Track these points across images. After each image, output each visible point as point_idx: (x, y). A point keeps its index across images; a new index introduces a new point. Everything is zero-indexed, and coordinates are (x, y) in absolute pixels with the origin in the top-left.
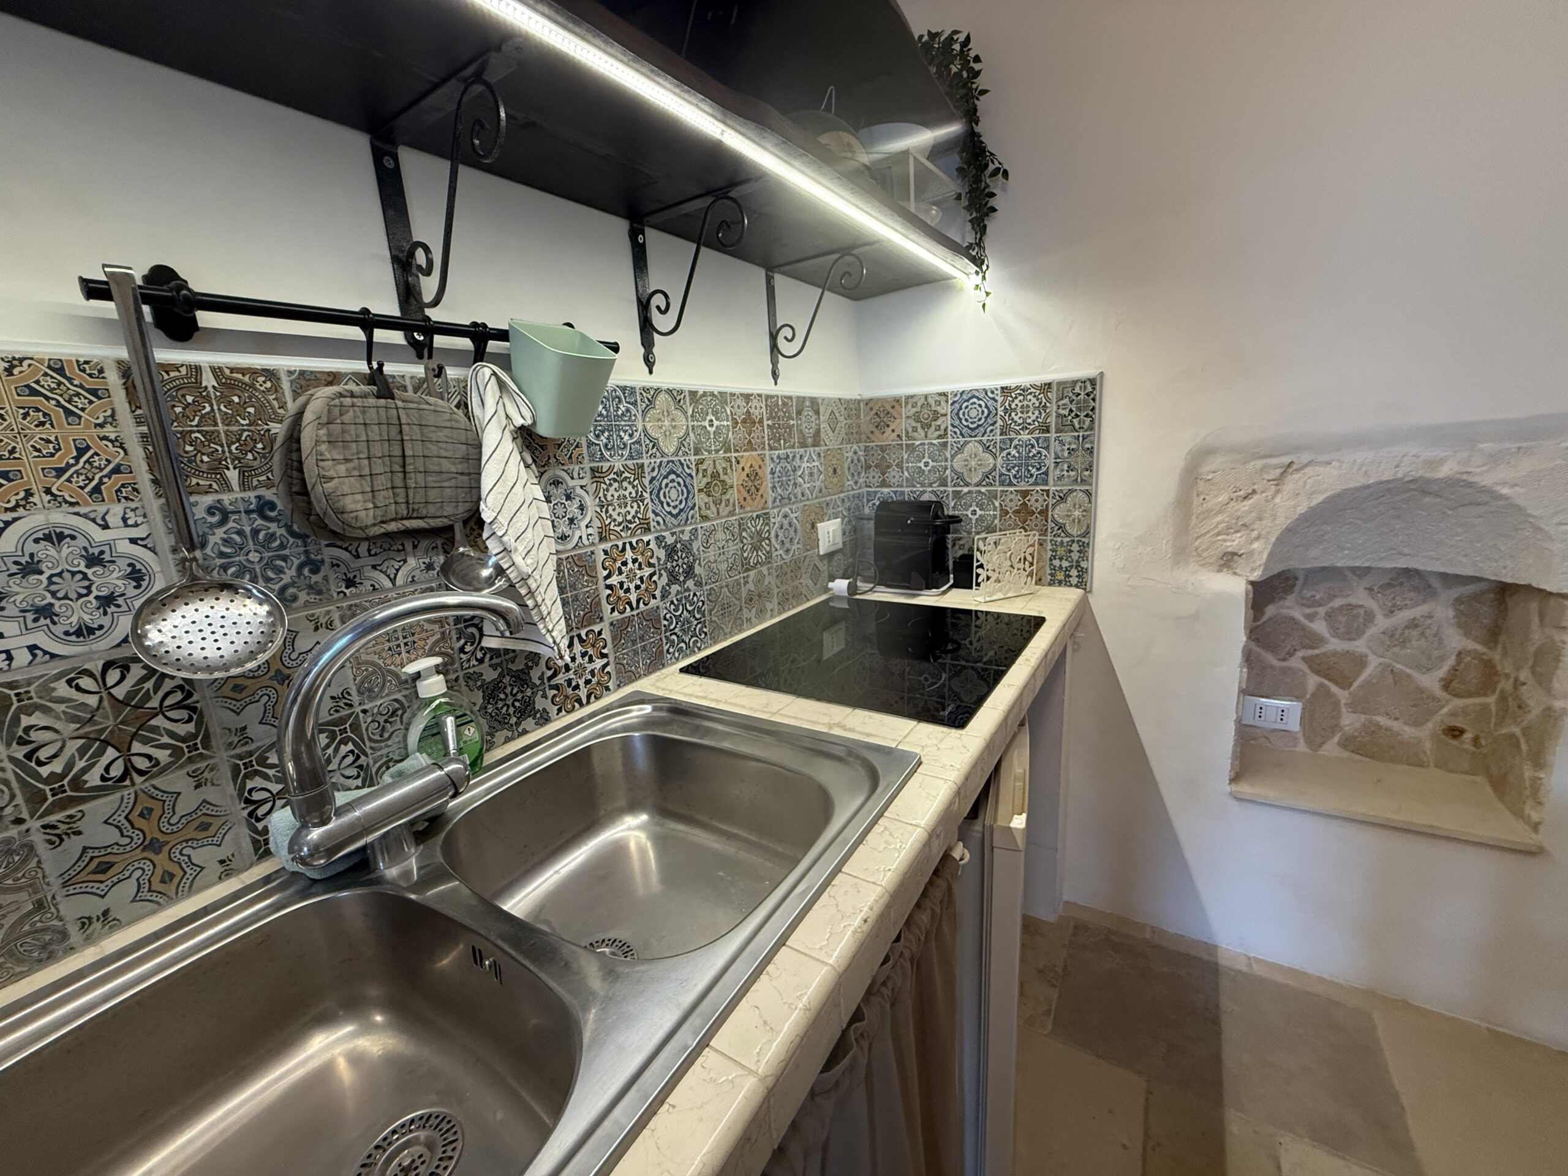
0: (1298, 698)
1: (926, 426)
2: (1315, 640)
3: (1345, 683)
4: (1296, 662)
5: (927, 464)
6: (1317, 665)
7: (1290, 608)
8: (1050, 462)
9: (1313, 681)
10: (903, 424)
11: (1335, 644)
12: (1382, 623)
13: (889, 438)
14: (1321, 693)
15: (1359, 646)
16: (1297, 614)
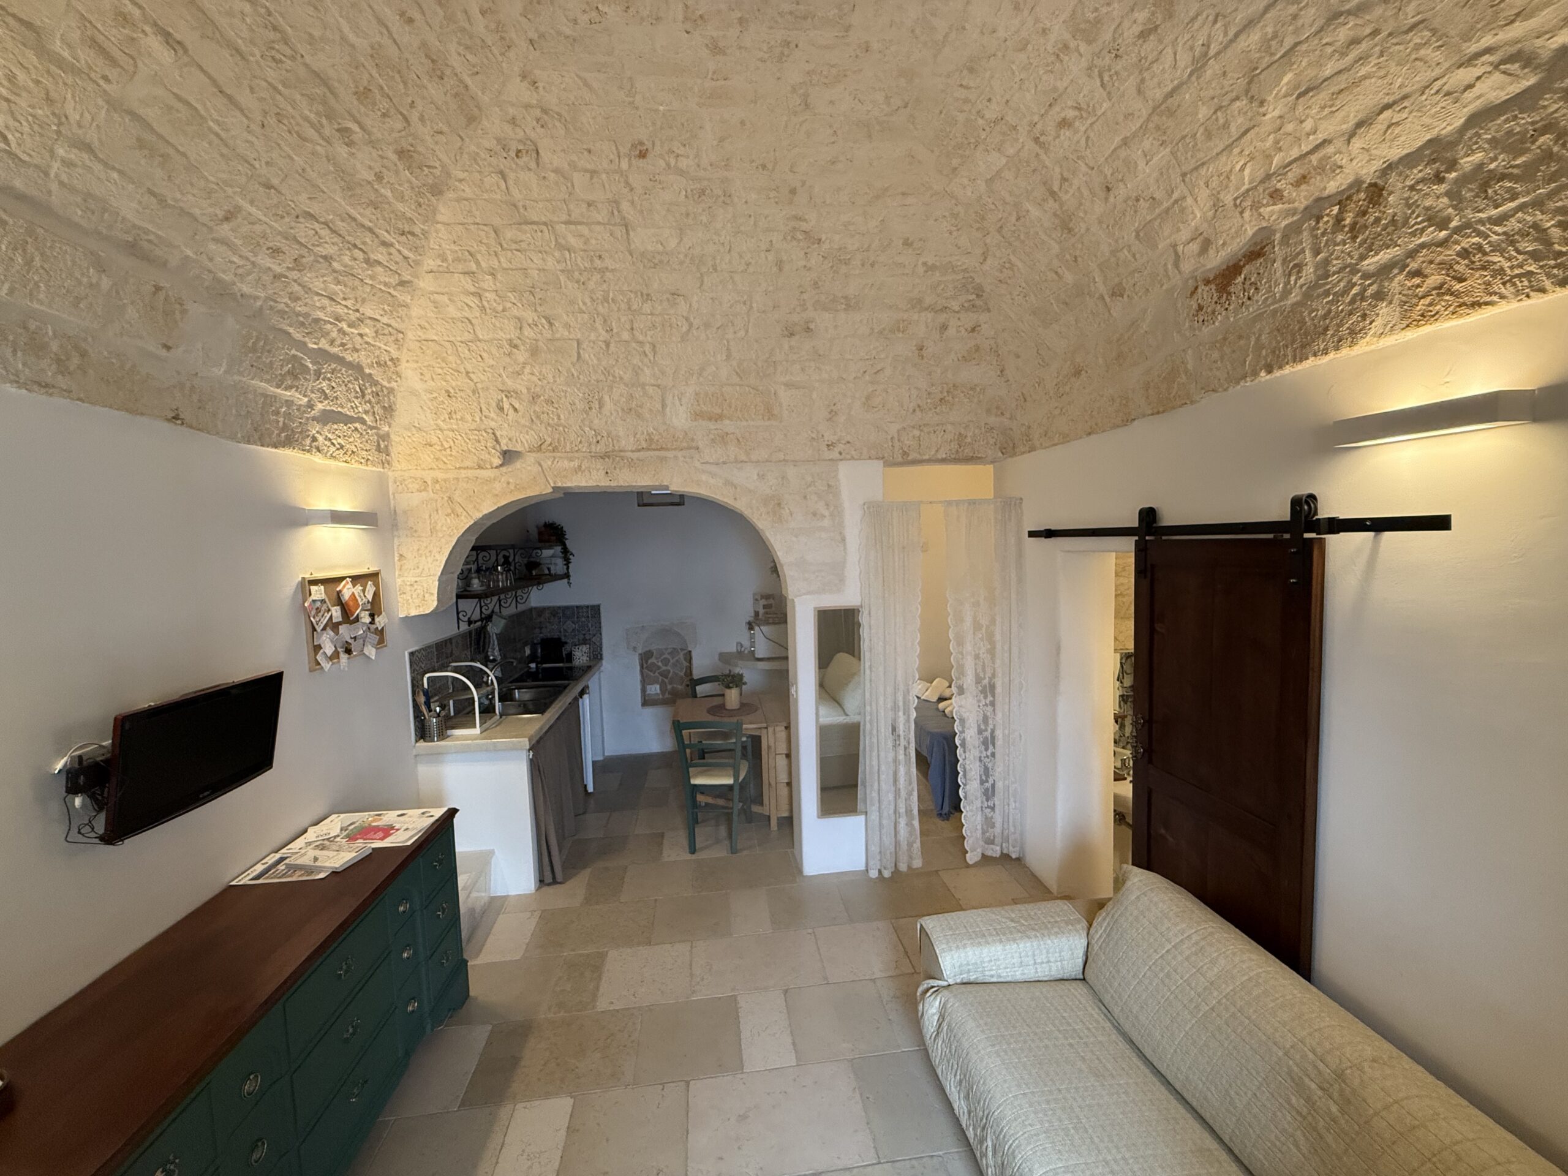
0: (657, 682)
1: (554, 616)
2: (659, 668)
3: (667, 678)
4: (657, 674)
5: (555, 627)
6: (661, 674)
7: (652, 660)
8: (590, 625)
9: (661, 678)
10: (547, 614)
11: (664, 668)
12: (671, 661)
13: (542, 619)
14: (663, 680)
15: (669, 668)
16: (655, 661)
